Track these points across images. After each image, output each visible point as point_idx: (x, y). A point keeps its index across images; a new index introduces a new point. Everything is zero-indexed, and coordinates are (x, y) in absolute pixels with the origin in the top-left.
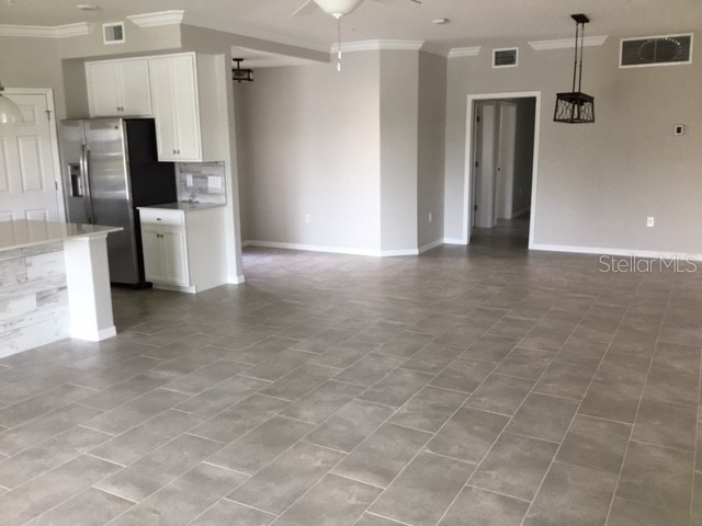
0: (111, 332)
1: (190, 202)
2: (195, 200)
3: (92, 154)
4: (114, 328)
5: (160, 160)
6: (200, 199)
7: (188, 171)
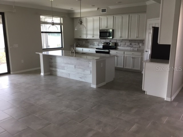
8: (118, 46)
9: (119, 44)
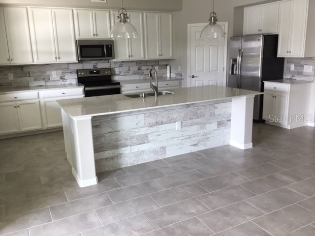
0: (250, 146)
1: (291, 79)
2: (294, 78)
3: (244, 54)
4: (252, 144)
5: (278, 57)
6: (297, 78)
7: (292, 63)
8: (115, 75)
9: (117, 70)
